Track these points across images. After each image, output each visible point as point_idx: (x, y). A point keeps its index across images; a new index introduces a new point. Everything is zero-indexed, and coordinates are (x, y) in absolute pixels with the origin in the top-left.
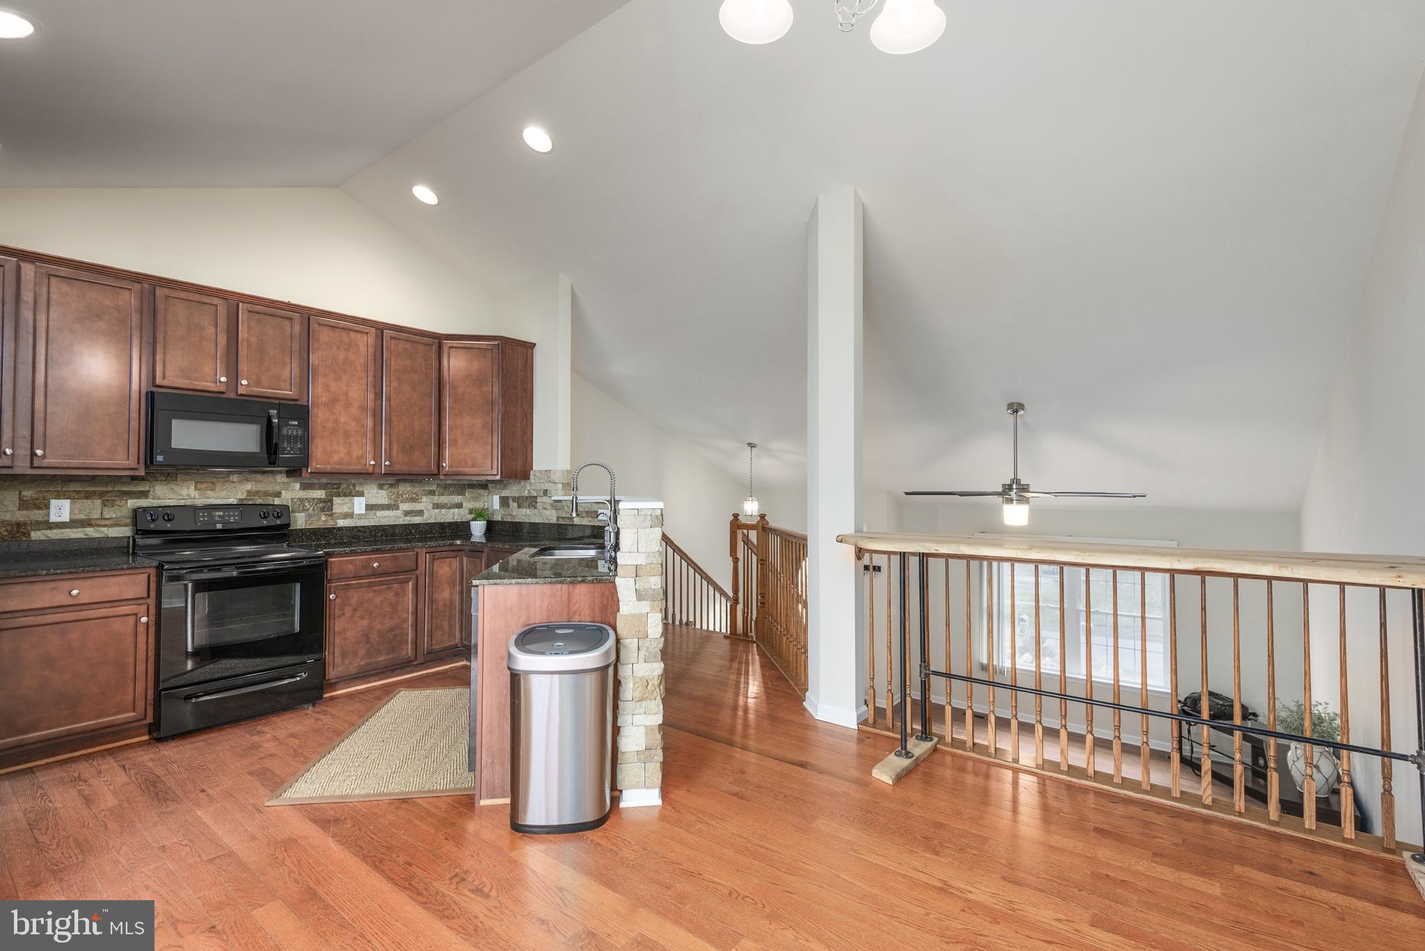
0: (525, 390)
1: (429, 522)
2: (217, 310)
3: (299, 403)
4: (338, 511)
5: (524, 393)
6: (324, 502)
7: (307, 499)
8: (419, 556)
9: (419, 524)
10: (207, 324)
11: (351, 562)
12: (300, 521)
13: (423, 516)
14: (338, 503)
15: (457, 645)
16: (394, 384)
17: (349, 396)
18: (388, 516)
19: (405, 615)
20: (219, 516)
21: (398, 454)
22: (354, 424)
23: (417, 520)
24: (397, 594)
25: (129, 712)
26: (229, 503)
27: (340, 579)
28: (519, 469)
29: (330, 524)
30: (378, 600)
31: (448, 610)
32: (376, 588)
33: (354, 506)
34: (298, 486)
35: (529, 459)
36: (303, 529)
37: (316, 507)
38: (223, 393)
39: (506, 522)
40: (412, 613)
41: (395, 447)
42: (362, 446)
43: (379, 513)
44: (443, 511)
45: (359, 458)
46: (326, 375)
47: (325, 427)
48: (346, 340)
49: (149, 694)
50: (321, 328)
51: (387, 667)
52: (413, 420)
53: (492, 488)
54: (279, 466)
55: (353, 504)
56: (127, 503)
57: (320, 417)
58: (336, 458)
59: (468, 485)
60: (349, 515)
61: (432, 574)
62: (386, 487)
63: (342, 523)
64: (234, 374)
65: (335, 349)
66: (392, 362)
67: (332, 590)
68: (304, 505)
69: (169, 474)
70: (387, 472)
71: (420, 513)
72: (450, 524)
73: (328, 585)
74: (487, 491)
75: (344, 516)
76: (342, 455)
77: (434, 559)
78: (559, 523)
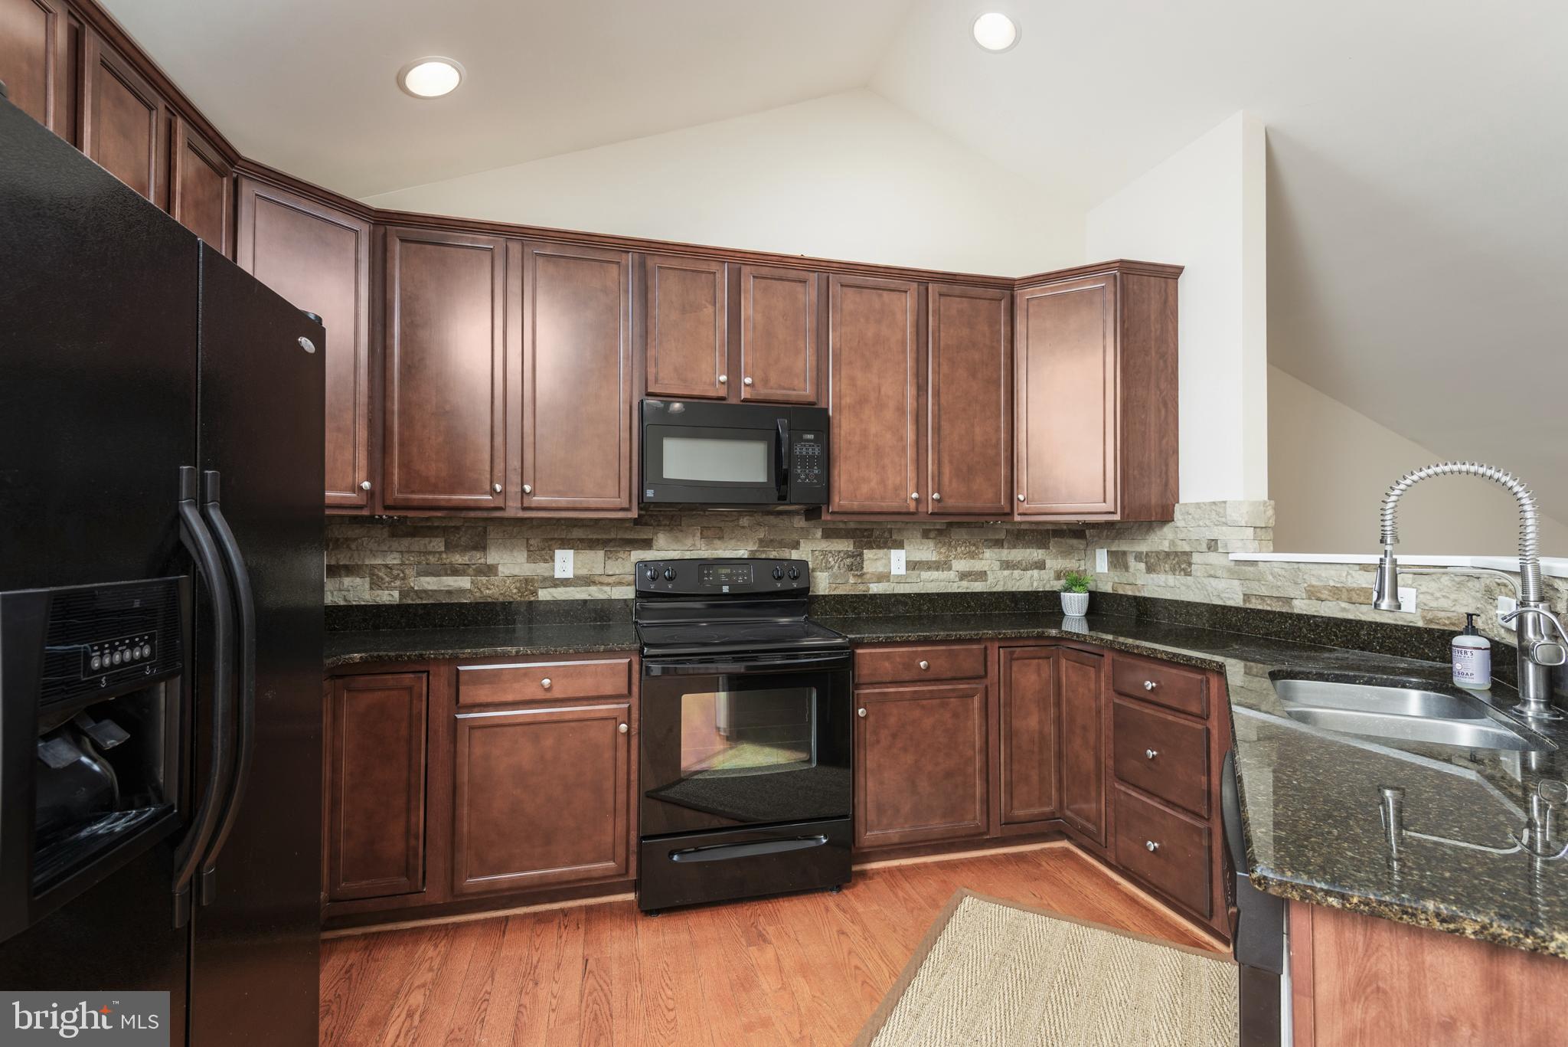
0: (1162, 356)
1: (995, 590)
2: (715, 279)
3: (816, 407)
4: (870, 570)
5: (1161, 363)
6: (853, 557)
7: (830, 552)
8: (988, 652)
9: (982, 593)
10: (704, 302)
11: (888, 656)
12: (823, 584)
13: (986, 581)
14: (869, 559)
15: (1053, 813)
16: (945, 369)
17: (883, 393)
18: (937, 580)
19: (970, 753)
20: (726, 575)
21: (950, 481)
22: (889, 436)
23: (978, 587)
24: (956, 715)
25: (608, 860)
26: (738, 557)
27: (872, 684)
28: (1153, 502)
29: (860, 590)
30: (928, 722)
31: (1036, 749)
32: (924, 702)
33: (890, 562)
34: (819, 534)
35: (1171, 482)
36: (826, 596)
37: (842, 563)
38: (723, 399)
39: (1121, 595)
40: (981, 751)
41: (947, 470)
42: (900, 470)
43: (926, 575)
44: (1017, 573)
45: (896, 489)
46: (850, 363)
47: (850, 442)
48: (877, 305)
49: (631, 836)
50: (845, 289)
51: (943, 839)
52: (973, 426)
53: (1094, 536)
54: (791, 504)
55: (890, 559)
56: (630, 555)
57: (844, 429)
58: (865, 489)
59: (1053, 530)
60: (884, 577)
61: (1009, 684)
62: (932, 535)
63: (875, 588)
64: (734, 369)
65: (862, 320)
66: (942, 334)
67: (862, 701)
68: (828, 562)
69: (673, 516)
70: (936, 511)
71: (982, 575)
72: (1026, 595)
73: (856, 692)
74: (1084, 542)
75: (878, 578)
76: (873, 484)
77: (1012, 659)
78: (1248, 606)
